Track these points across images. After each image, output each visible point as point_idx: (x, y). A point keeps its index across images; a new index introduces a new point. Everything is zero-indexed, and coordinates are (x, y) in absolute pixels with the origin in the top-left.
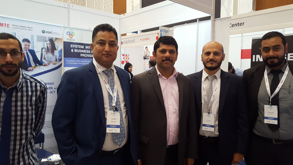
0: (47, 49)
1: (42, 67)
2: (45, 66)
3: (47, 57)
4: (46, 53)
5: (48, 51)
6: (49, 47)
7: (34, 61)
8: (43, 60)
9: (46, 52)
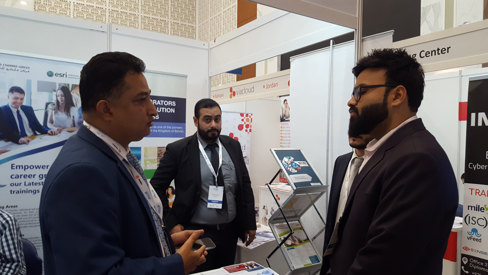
0: (56, 105)
1: (46, 137)
2: (52, 135)
3: (56, 118)
4: (54, 112)
5: (59, 109)
6: (60, 102)
7: (31, 126)
8: (49, 125)
9: (55, 110)
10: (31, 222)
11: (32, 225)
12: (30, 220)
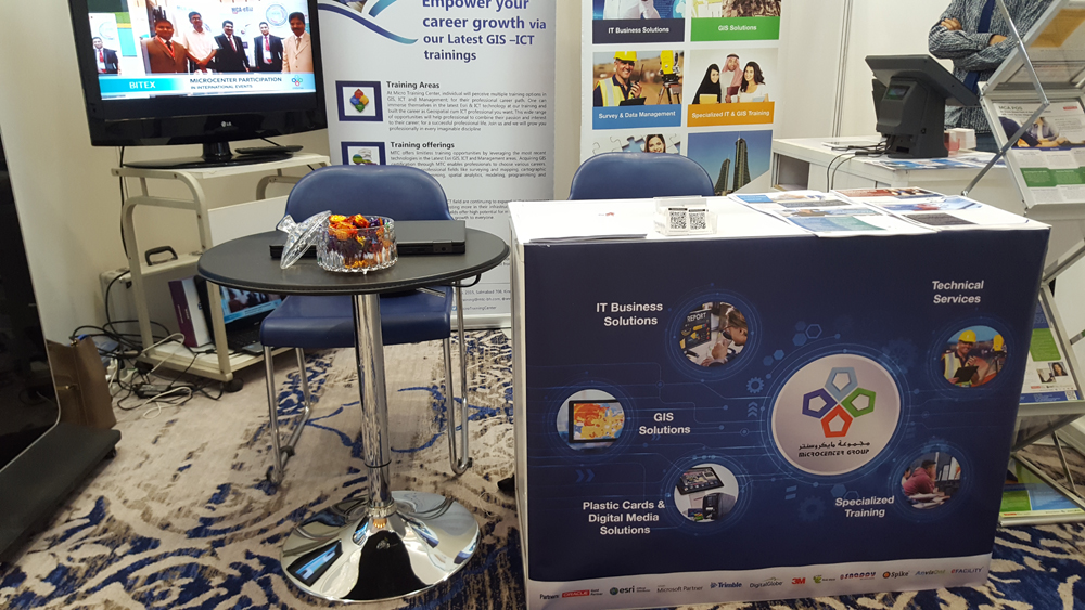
10: (464, 121)
11: (466, 126)
12: (462, 115)
